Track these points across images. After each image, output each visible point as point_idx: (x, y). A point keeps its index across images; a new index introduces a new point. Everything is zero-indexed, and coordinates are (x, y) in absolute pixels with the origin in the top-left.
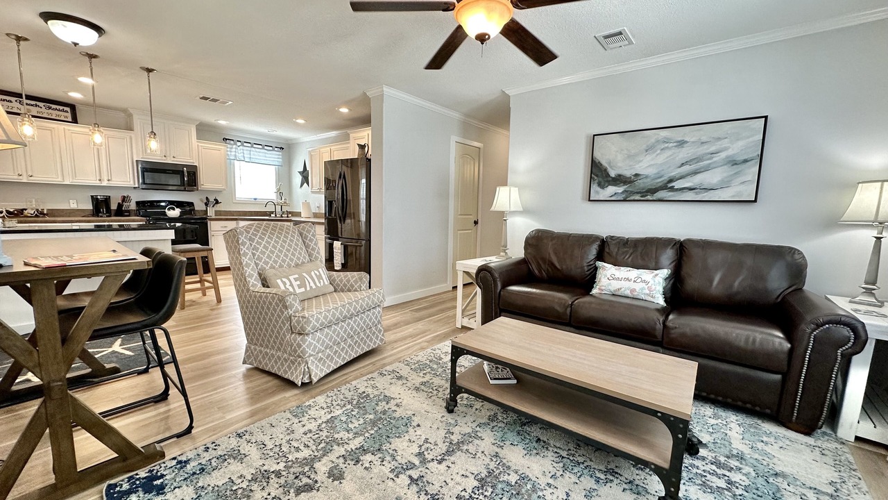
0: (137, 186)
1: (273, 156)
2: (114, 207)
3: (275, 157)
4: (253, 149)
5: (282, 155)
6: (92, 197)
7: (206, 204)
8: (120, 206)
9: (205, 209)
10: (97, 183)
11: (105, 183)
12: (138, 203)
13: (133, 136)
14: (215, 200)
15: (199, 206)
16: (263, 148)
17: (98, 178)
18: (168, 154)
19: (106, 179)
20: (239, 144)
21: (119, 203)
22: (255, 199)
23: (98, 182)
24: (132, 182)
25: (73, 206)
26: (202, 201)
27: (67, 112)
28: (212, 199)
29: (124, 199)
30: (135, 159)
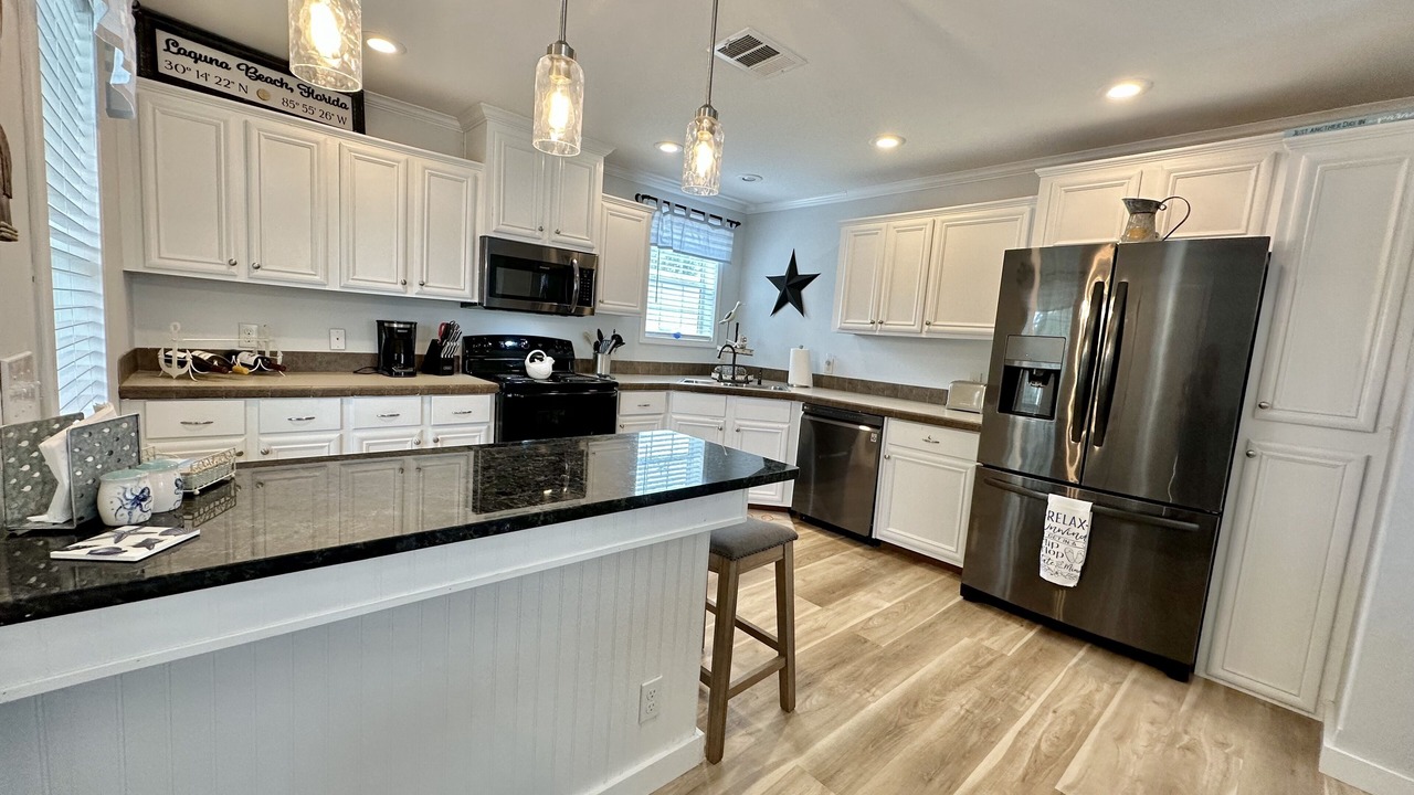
0: (476, 301)
1: (721, 241)
2: (421, 348)
3: (722, 240)
4: (688, 222)
5: (735, 239)
6: (380, 323)
7: (596, 347)
8: (435, 347)
9: (591, 357)
10: (396, 289)
11: (413, 292)
12: (468, 341)
13: (481, 175)
14: (613, 337)
15: (583, 351)
16: (706, 222)
17: (401, 279)
18: (546, 226)
19: (416, 281)
20: (665, 209)
21: (434, 342)
22: (677, 336)
23: (400, 287)
24: (467, 292)
25: (337, 345)
26: (587, 338)
27: (346, 108)
28: (607, 336)
29: (448, 331)
30: (479, 234)
